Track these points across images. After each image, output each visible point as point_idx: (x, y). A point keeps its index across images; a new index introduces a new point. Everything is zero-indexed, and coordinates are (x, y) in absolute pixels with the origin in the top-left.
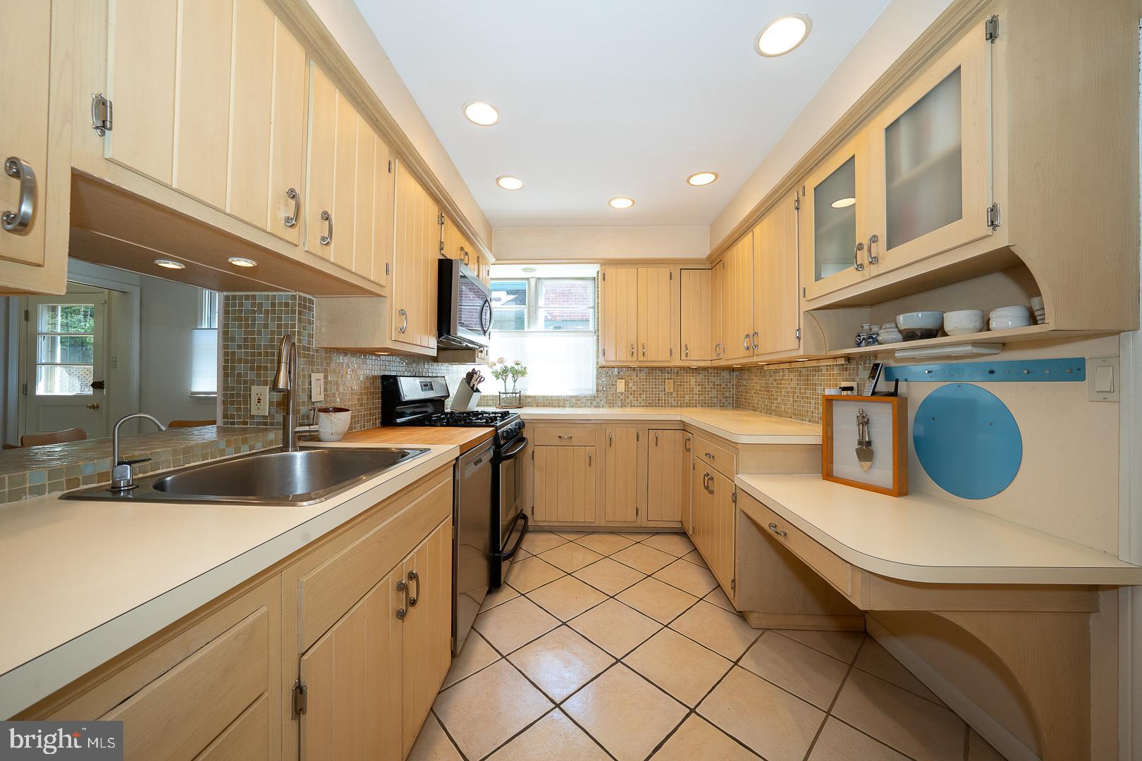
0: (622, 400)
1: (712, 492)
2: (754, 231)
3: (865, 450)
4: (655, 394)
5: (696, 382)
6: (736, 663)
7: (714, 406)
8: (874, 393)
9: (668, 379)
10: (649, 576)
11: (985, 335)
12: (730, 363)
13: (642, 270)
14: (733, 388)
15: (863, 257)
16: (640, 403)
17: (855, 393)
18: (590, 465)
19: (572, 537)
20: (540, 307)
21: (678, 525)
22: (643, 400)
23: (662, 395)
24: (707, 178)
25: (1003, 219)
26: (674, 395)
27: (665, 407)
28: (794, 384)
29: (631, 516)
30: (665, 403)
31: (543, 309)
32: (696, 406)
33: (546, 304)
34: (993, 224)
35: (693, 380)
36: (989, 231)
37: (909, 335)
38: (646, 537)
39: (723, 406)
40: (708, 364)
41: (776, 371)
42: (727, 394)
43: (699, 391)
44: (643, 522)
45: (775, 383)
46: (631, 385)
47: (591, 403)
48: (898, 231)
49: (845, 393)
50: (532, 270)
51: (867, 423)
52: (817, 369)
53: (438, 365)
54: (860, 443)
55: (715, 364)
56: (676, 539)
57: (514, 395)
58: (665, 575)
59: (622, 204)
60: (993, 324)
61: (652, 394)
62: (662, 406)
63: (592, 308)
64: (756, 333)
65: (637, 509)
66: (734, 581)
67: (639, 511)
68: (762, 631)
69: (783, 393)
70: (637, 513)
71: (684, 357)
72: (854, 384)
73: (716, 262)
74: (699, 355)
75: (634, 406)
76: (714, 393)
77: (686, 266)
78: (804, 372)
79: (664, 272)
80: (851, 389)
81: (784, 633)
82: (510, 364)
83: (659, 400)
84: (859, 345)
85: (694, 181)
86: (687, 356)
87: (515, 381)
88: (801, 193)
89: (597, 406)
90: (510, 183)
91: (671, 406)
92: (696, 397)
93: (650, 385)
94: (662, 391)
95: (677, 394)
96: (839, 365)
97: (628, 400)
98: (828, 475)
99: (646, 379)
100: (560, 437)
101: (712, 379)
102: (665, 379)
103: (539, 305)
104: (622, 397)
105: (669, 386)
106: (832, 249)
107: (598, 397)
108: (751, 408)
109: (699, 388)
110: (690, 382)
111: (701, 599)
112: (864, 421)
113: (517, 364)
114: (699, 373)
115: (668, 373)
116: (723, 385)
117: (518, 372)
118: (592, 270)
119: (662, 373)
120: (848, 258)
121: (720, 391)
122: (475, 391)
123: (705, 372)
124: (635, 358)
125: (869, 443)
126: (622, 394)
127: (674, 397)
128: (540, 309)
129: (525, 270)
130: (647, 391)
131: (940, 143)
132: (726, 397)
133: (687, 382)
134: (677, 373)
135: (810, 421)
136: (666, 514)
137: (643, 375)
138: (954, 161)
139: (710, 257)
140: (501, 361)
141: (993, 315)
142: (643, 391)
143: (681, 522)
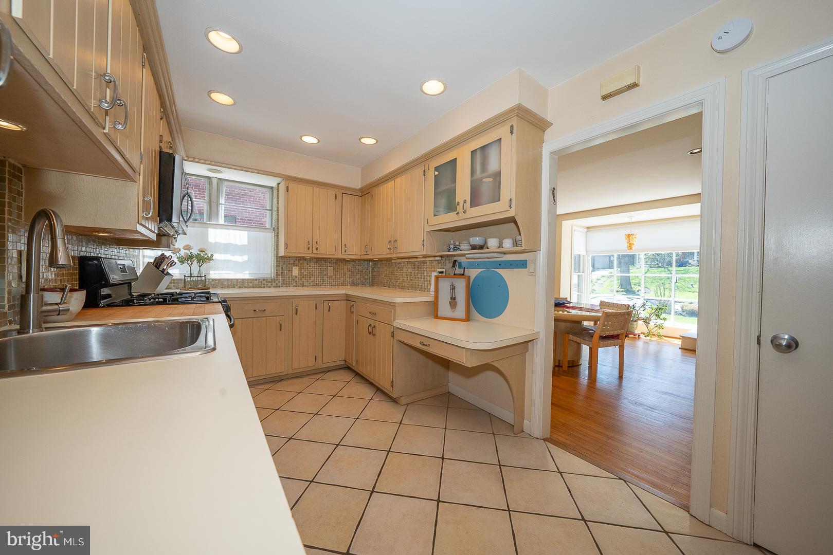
0: (296, 282)
1: (374, 335)
2: (396, 180)
3: (453, 301)
4: (321, 277)
5: (347, 269)
6: (400, 423)
7: (359, 285)
8: (454, 274)
9: (330, 267)
10: (334, 396)
11: (500, 250)
12: (372, 257)
13: (317, 189)
14: (369, 273)
15: (460, 208)
16: (310, 283)
17: (444, 274)
18: (281, 330)
19: (266, 386)
20: (221, 204)
21: (343, 363)
22: (312, 282)
23: (325, 278)
24: (372, 141)
25: (513, 205)
26: (334, 277)
27: (327, 286)
28: (411, 270)
29: (311, 363)
30: (327, 283)
31: (223, 206)
32: (347, 285)
33: (225, 202)
34: (510, 207)
35: (346, 268)
36: (509, 209)
37: (474, 247)
38: (321, 375)
39: (363, 284)
40: (358, 257)
41: (400, 263)
42: (366, 277)
43: (349, 275)
44: (319, 365)
45: (399, 270)
46: (303, 271)
47: (272, 284)
48: (475, 200)
49: (440, 274)
50: (219, 172)
51: (454, 288)
52: (425, 262)
53: (119, 248)
54: (451, 298)
55: (363, 257)
56: (342, 371)
57: (199, 279)
58: (343, 392)
59: (310, 140)
60: (504, 246)
61: (319, 277)
62: (325, 286)
63: (269, 210)
64: (396, 240)
65: (315, 357)
66: (392, 382)
67: (317, 358)
68: (406, 406)
69: (404, 276)
70: (315, 359)
71: (343, 252)
72: (444, 270)
73: (366, 193)
74: (353, 251)
75: (306, 286)
76: (358, 277)
77: (345, 191)
78: (417, 263)
79: (332, 193)
80: (442, 272)
81: (417, 403)
82: (195, 251)
83: (323, 281)
84: (449, 250)
85: (363, 140)
86: (345, 252)
87: (200, 266)
88: (427, 168)
89: (277, 286)
90: (222, 98)
91: (332, 285)
92: (348, 279)
93: (317, 271)
94: (325, 275)
95: (335, 277)
96: (437, 260)
97: (301, 282)
98: (437, 317)
99: (314, 266)
100: (255, 310)
101: (357, 267)
102: (327, 267)
103: (220, 203)
104: (297, 279)
105: (330, 271)
106: (443, 202)
107: (277, 280)
108: (382, 285)
109: (349, 273)
110: (344, 269)
111: (371, 400)
112: (453, 288)
113: (202, 252)
114: (350, 263)
115: (330, 263)
116: (364, 272)
117: (203, 258)
118: (272, 182)
119: (325, 263)
120: (451, 207)
121: (362, 275)
122: (166, 275)
123: (353, 263)
124: (310, 251)
125: (455, 298)
126: (296, 277)
127: (334, 279)
128: (220, 205)
129: (210, 170)
130: (314, 275)
131: (493, 167)
132: (366, 279)
133: (342, 269)
134: (336, 263)
135: (420, 290)
136: (335, 356)
137: (312, 264)
138: (497, 176)
139: (361, 190)
140: (187, 247)
141: (504, 241)
142: (312, 275)
143: (345, 360)
